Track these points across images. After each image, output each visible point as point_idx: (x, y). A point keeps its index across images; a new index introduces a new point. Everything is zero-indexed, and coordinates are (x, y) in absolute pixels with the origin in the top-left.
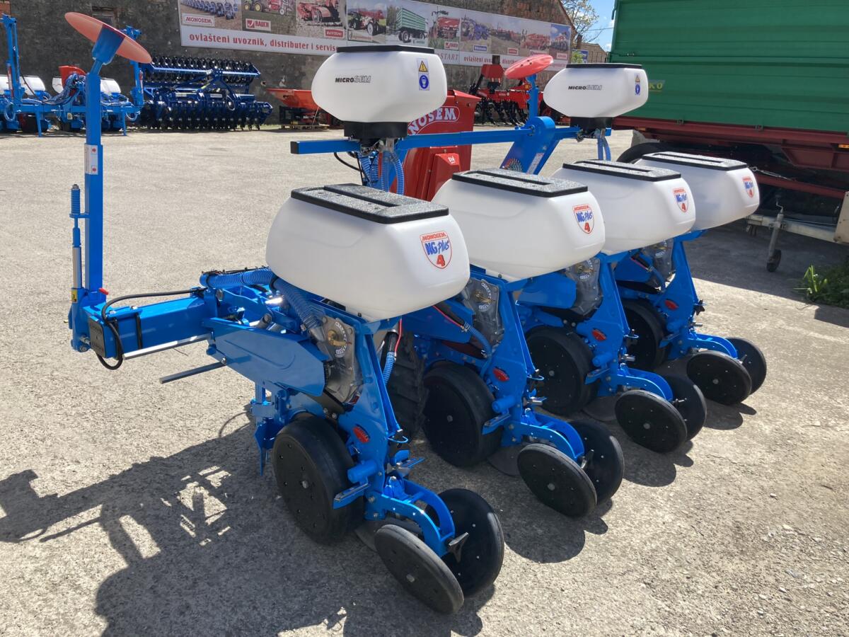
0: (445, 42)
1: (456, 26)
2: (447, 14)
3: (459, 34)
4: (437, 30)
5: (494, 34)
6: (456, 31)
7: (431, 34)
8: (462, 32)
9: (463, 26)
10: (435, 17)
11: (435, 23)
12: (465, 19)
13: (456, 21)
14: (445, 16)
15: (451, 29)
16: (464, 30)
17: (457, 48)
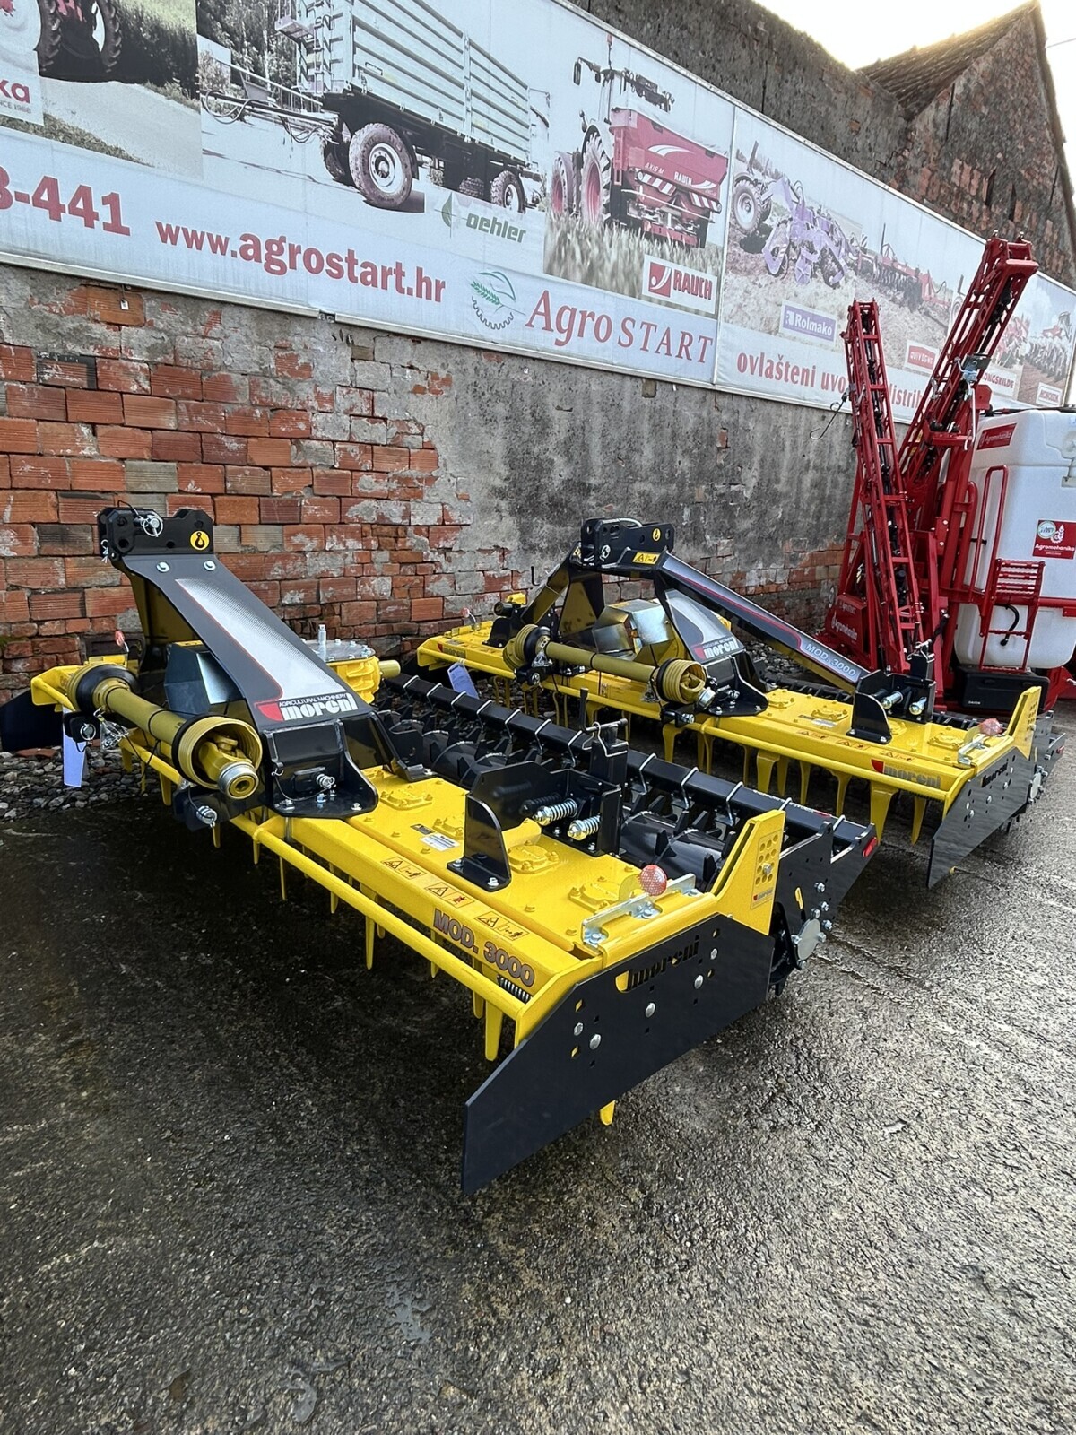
0: (648, 260)
1: (707, 186)
2: (662, 101)
3: (717, 233)
4: (605, 178)
5: (863, 271)
6: (707, 212)
7: (565, 196)
8: (735, 225)
9: (742, 197)
10: (592, 99)
11: (591, 132)
12: (753, 163)
13: (708, 162)
14: (653, 111)
15: (681, 194)
16: (747, 219)
17: (708, 306)
